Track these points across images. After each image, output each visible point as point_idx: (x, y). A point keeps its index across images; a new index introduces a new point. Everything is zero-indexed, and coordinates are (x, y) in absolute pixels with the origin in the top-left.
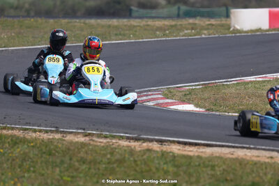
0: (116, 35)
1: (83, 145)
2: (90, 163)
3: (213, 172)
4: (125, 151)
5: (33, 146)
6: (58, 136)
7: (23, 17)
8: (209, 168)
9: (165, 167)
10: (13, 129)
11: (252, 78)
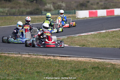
0: (37, 21)
1: (28, 58)
2: (31, 64)
3: (71, 66)
4: (42, 59)
5: (12, 59)
6: (20, 55)
7: (6, 16)
8: (70, 64)
9: (55, 64)
10: (5, 53)
11: (83, 34)
